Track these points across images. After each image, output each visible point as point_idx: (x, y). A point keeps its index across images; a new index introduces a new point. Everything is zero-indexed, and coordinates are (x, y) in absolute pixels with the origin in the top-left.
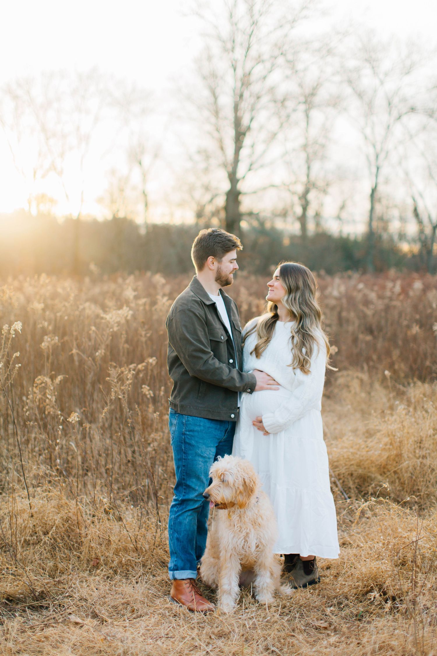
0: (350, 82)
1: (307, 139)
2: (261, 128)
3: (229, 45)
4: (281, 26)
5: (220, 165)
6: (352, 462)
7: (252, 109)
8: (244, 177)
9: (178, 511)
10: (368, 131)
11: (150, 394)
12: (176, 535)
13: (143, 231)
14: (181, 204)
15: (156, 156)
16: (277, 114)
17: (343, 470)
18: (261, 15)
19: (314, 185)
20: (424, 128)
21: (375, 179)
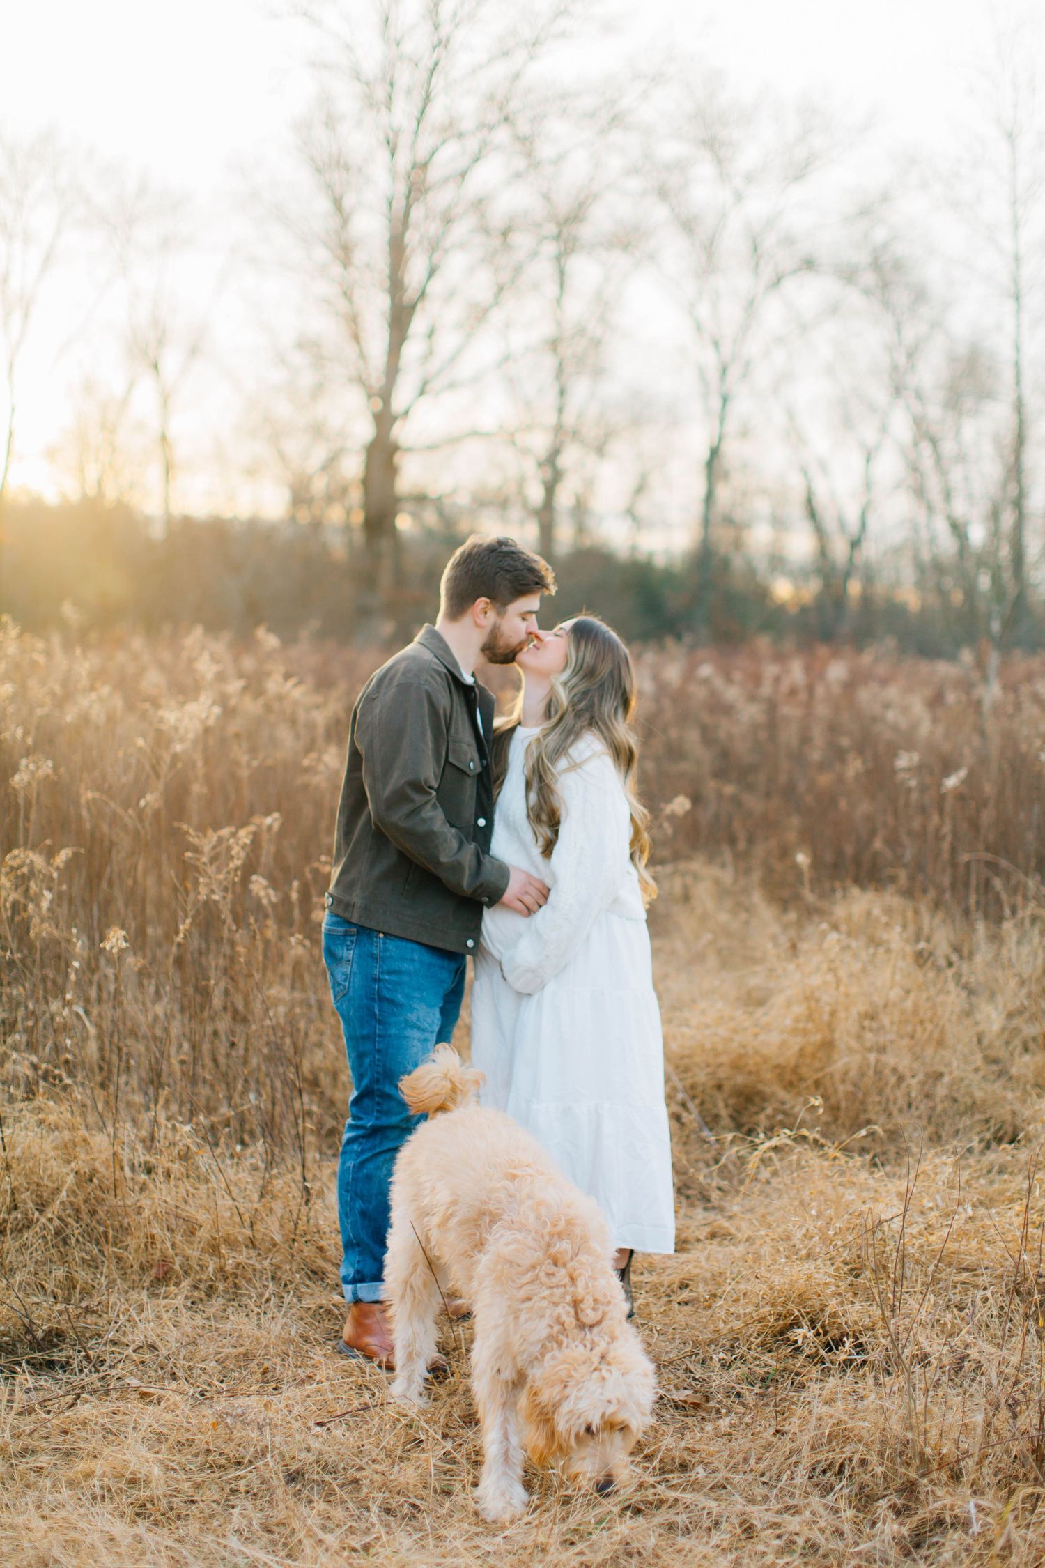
0: (663, 193)
1: (559, 324)
2: (450, 295)
3: (380, 93)
4: (506, 54)
5: (351, 380)
6: (720, 1060)
7: (434, 249)
8: (406, 413)
9: (363, 1152)
10: (704, 311)
11: (268, 896)
12: (358, 1205)
13: (157, 532)
14: (251, 472)
15: (194, 351)
16: (489, 259)
17: (701, 1077)
18: (457, 26)
19: (576, 435)
20: (834, 309)
21: (717, 423)
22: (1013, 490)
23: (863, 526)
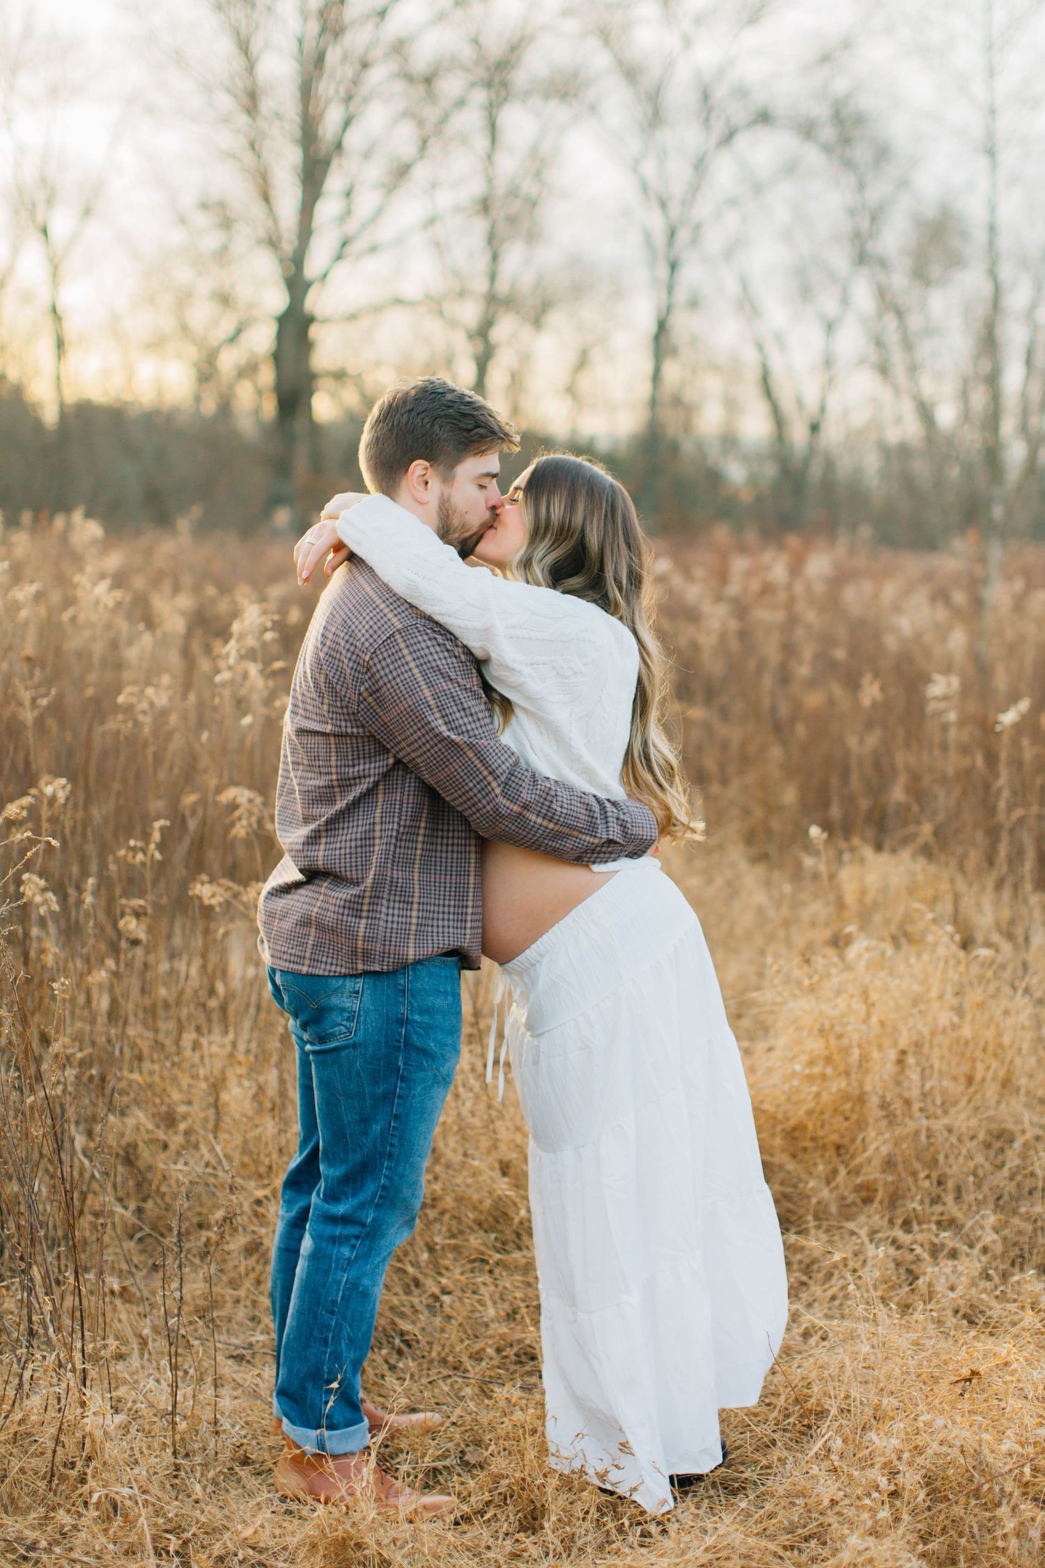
0: (605, 35)
1: (490, 180)
5: (259, 242)
7: (348, 98)
8: (321, 279)
10: (649, 168)
14: (156, 345)
15: (87, 211)
19: (510, 303)
20: (790, 168)
21: (664, 294)
22: (986, 366)
23: (822, 409)
